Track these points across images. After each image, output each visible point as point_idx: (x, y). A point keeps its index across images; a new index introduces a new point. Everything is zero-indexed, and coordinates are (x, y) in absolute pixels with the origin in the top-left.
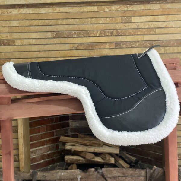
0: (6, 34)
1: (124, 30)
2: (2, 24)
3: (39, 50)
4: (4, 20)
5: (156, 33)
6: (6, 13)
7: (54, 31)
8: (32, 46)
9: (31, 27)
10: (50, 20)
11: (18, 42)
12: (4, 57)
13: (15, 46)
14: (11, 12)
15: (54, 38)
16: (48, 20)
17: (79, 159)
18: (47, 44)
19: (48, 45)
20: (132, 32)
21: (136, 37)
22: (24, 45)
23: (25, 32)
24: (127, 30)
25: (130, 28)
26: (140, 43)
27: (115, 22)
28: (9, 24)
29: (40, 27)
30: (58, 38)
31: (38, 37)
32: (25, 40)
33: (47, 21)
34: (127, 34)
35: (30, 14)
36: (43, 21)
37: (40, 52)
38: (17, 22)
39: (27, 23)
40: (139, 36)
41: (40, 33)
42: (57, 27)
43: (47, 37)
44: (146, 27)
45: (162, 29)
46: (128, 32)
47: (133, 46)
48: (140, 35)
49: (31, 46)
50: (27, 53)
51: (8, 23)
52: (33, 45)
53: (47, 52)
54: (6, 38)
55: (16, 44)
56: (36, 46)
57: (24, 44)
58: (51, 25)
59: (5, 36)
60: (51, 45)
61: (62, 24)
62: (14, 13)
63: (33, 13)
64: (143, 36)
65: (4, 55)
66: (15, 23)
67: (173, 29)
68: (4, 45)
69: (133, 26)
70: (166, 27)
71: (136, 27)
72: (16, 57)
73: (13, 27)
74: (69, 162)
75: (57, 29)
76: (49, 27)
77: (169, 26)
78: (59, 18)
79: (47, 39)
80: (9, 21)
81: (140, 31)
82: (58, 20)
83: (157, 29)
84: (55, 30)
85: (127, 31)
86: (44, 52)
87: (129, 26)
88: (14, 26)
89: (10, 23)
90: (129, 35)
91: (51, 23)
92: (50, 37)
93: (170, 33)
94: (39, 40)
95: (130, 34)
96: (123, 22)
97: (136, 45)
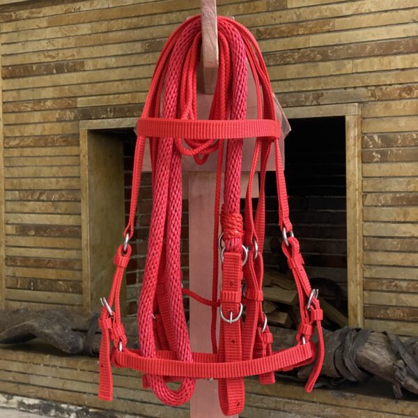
0: (71, 50)
1: (270, 27)
2: (65, 33)
3: (121, 78)
4: (68, 25)
5: (336, 29)
6: (73, 11)
7: (146, 40)
8: (111, 70)
9: (111, 35)
10: (140, 18)
11: (89, 65)
12: (68, 95)
13: (85, 73)
14: (80, 8)
15: (145, 53)
16: (137, 18)
18: (134, 66)
19: (136, 68)
20: (287, 31)
21: (295, 39)
22: (98, 70)
23: (101, 45)
24: (278, 26)
25: (282, 22)
26: (302, 53)
27: (254, 12)
28: (76, 31)
29: (124, 33)
30: (153, 52)
31: (120, 53)
32: (99, 60)
33: (135, 20)
34: (276, 36)
35: (109, 8)
36: (129, 20)
37: (123, 82)
38: (89, 25)
39: (104, 26)
40: (300, 38)
41: (124, 45)
42: (151, 30)
43: (134, 52)
44: (315, 17)
45: (348, 19)
46: (278, 31)
47: (288, 60)
48: (303, 35)
49: (108, 70)
50: (102, 84)
51: (75, 29)
52: (112, 68)
53: (133, 81)
54: (72, 58)
55: (87, 68)
56: (117, 70)
57: (99, 67)
58: (142, 28)
59: (70, 54)
60: (141, 68)
61: (160, 23)
62: (84, 9)
63: (115, 6)
64: (307, 37)
65: (68, 89)
66: (85, 29)
67: (372, 15)
68: (69, 72)
69: (290, 16)
70: (357, 13)
71: (295, 19)
72: (85, 93)
73: (82, 37)
75: (152, 34)
76: (138, 31)
77: (363, 11)
78: (154, 11)
79: (135, 57)
80: (77, 26)
81: (302, 27)
82: (154, 16)
83: (336, 20)
84: (148, 36)
85: (276, 29)
86: (129, 81)
87: (280, 17)
88: (84, 33)
89: (78, 28)
90: (279, 38)
91: (142, 23)
92: (139, 51)
93: (365, 26)
94: (121, 58)
95: (282, 35)
96: (270, 9)
97: (294, 59)
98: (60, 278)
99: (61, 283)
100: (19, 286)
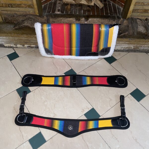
17: (72, 2)
74: (66, 3)
98: (22, 3)
99: (23, 5)
100: (4, 6)
